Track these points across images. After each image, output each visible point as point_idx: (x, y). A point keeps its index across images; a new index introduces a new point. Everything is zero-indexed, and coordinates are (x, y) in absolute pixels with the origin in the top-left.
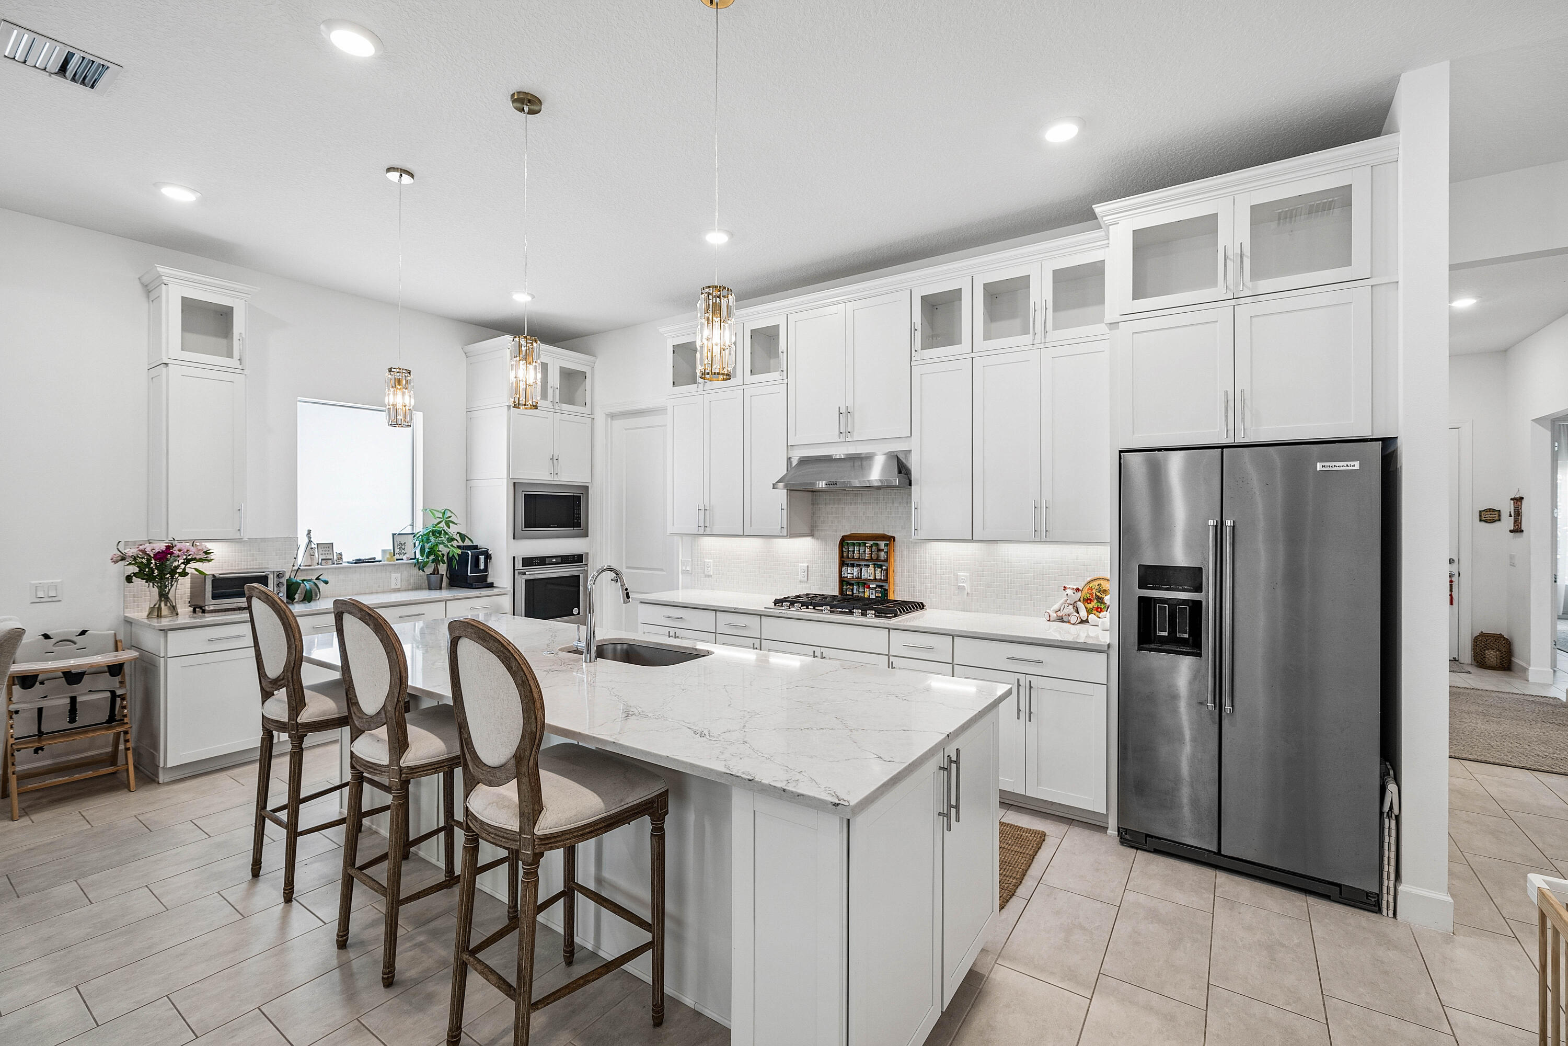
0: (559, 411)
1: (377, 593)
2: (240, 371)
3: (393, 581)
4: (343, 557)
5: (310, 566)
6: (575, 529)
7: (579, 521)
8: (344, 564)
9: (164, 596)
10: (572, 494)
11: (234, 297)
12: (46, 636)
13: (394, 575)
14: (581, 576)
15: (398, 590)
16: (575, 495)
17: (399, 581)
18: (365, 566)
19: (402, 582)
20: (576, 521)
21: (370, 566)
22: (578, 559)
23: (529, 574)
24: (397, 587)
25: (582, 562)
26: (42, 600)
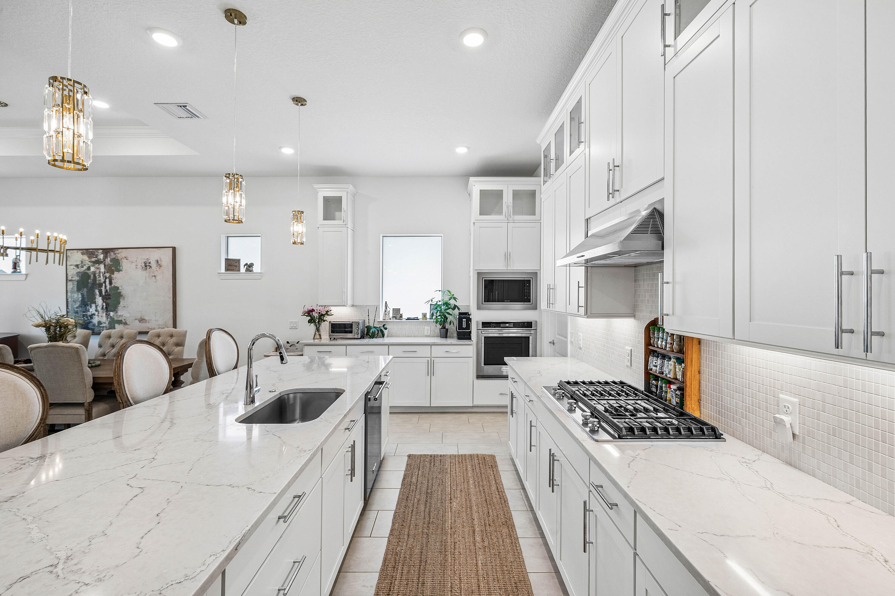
0: (512, 221)
1: (418, 336)
2: (345, 226)
3: (426, 331)
4: (403, 316)
5: (385, 320)
6: (525, 303)
7: (529, 298)
8: (403, 320)
9: (318, 330)
10: (523, 279)
11: (342, 191)
12: (288, 342)
13: (426, 328)
14: (531, 338)
15: (427, 336)
16: (525, 279)
17: (429, 331)
18: (412, 322)
19: (431, 332)
20: (525, 298)
21: (414, 322)
22: (528, 325)
23: (484, 333)
24: (428, 334)
25: (532, 328)
26: (293, 328)
